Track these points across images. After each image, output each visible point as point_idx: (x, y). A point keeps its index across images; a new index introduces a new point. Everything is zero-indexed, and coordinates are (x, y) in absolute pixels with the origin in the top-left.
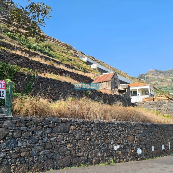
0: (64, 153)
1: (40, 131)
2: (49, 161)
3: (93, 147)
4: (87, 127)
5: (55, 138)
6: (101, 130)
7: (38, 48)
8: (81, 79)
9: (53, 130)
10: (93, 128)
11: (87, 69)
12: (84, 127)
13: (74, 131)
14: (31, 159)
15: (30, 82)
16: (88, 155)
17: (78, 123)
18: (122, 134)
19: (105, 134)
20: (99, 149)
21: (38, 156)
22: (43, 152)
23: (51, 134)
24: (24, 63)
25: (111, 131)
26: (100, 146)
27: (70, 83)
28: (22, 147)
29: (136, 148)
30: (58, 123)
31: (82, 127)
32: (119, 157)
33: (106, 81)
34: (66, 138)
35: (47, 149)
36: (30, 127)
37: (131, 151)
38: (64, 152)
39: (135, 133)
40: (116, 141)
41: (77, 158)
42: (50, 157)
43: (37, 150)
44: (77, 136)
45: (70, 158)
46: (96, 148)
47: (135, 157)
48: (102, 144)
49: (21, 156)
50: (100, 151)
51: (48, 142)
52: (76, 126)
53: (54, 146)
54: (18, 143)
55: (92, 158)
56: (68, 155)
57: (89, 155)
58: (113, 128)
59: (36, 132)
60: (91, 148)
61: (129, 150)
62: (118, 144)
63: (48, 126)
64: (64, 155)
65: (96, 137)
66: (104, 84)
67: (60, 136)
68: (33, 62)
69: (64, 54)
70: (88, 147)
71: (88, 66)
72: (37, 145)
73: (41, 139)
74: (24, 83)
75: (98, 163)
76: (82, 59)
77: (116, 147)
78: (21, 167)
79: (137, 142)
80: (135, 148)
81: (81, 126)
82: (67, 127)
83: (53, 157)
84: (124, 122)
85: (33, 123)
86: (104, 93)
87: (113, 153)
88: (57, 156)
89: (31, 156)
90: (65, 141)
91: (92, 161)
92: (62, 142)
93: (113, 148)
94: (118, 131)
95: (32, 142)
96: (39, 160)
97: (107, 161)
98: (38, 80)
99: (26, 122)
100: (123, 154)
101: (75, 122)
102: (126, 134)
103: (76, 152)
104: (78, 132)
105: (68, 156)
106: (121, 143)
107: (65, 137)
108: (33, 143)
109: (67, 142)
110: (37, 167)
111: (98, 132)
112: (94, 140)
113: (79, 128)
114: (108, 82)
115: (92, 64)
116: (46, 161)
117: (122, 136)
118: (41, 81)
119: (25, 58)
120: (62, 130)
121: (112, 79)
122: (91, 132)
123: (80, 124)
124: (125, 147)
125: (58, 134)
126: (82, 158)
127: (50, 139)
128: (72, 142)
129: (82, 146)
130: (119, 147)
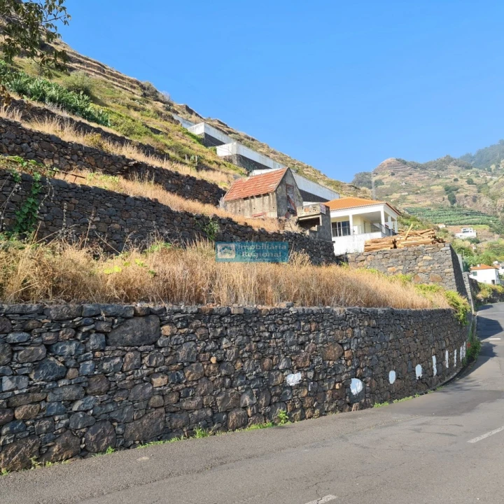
0: (146, 402)
1: (71, 343)
2: (101, 428)
3: (228, 380)
4: (211, 326)
5: (118, 360)
6: (250, 332)
7: (49, 93)
8: (189, 188)
9: (109, 340)
10: (226, 328)
11: (206, 160)
12: (202, 327)
13: (173, 338)
14: (45, 424)
15: (32, 200)
16: (216, 403)
17: (182, 315)
18: (309, 340)
19: (261, 345)
20: (246, 386)
21: (66, 415)
22: (83, 404)
23: (103, 351)
24: (7, 142)
25: (279, 335)
26: (250, 378)
27: (156, 200)
28: (16, 392)
29: (346, 377)
30: (123, 318)
31: (197, 328)
32: (302, 406)
33: (262, 193)
34: (150, 360)
35: (95, 393)
36: (38, 333)
37: (335, 386)
38: (144, 400)
39: (345, 338)
40: (292, 360)
41: (184, 415)
42: (103, 417)
43: (64, 397)
44: (182, 354)
45: (164, 415)
46: (236, 383)
47: (345, 401)
48: (254, 373)
49: (14, 418)
50: (249, 392)
51: (96, 373)
52: (179, 325)
53: (116, 385)
54: (4, 381)
55: (227, 412)
56: (156, 408)
57: (218, 403)
58: (284, 326)
59: (57, 348)
60: (223, 385)
61: (329, 385)
62: (299, 369)
63: (93, 329)
64: (146, 409)
65: (237, 353)
66: (257, 201)
67: (130, 354)
68: (35, 137)
69: (135, 114)
70: (213, 382)
71: (207, 150)
72: (62, 383)
73: (73, 368)
74: (13, 202)
75: (244, 425)
76: (190, 129)
77: (293, 379)
78: (18, 450)
79: (349, 362)
80: (343, 377)
81: (194, 325)
82: (152, 329)
83: (112, 415)
84: (314, 308)
85: (46, 321)
86: (256, 230)
87: (286, 394)
88: (124, 412)
89: (45, 418)
90: (148, 367)
91: (227, 419)
92: (138, 373)
93: (284, 381)
94: (299, 332)
95: (46, 376)
96: (72, 426)
97: (270, 418)
98: (56, 193)
99: (25, 317)
100: (313, 396)
101: (176, 312)
102: (320, 341)
103: (180, 397)
104: (185, 342)
105: (156, 411)
106: (307, 367)
107: (147, 358)
108: (51, 377)
109: (154, 370)
110: (66, 446)
111: (243, 339)
112: (231, 362)
113: (186, 329)
114: (269, 198)
115: (221, 143)
116: (91, 428)
117: (309, 348)
118: (65, 195)
119: (9, 123)
120: (137, 338)
121: (280, 187)
122: (222, 340)
123: (191, 319)
124: (319, 375)
125: (124, 350)
126: (198, 415)
127: (102, 365)
128: (168, 371)
129: (197, 381)
130: (300, 378)
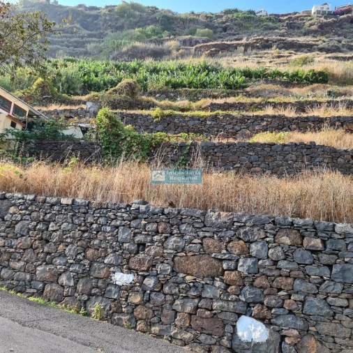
3: (48, 257)
4: (42, 211)
10: (55, 215)
12: (35, 211)
13: (14, 216)
15: (182, 158)
16: (35, 272)
17: (23, 201)
18: (153, 242)
20: (64, 267)
25: (108, 229)
26: (69, 261)
31: (32, 211)
32: (133, 312)
37: (194, 310)
39: (224, 252)
41: (10, 272)
46: (56, 261)
50: (68, 274)
52: (20, 207)
55: (44, 283)
60: (44, 259)
62: (130, 270)
65: (61, 236)
70: (38, 254)
74: (172, 160)
75: (57, 301)
77: (123, 278)
81: (30, 208)
82: (4, 208)
87: (110, 291)
91: (43, 288)
93: (108, 277)
94: (136, 231)
97: (86, 307)
98: (204, 151)
100: (150, 308)
103: (10, 257)
104: (21, 220)
106: (145, 271)
111: (67, 226)
112: (55, 243)
113: (24, 211)
117: (150, 250)
118: (211, 151)
122: (50, 224)
123: (28, 204)
126: (19, 275)
128: (7, 237)
129: (24, 250)
130: (131, 281)
